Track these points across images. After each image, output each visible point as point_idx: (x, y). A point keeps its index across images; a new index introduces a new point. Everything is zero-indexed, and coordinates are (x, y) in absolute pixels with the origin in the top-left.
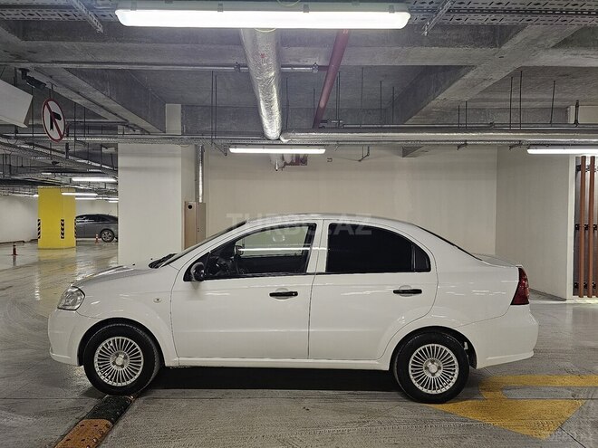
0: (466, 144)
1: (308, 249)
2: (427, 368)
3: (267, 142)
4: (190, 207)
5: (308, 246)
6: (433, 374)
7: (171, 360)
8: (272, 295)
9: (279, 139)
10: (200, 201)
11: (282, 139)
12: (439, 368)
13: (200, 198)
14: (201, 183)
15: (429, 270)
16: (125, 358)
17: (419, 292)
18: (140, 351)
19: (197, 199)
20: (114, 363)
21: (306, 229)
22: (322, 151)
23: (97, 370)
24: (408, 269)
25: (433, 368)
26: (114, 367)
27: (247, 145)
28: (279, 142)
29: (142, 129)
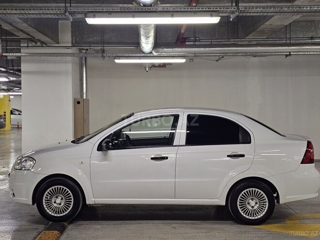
0: (290, 55)
1: (174, 131)
2: (249, 203)
3: (143, 55)
4: (79, 103)
5: (174, 130)
6: (253, 207)
7: (90, 200)
8: (152, 159)
9: (151, 53)
10: (85, 98)
11: (154, 52)
12: (256, 203)
13: (85, 95)
14: (85, 82)
15: (250, 142)
16: (62, 199)
17: (243, 156)
18: (71, 194)
19: (82, 96)
20: (55, 202)
21: (172, 118)
22: (183, 61)
23: (45, 206)
24: (237, 142)
25: (253, 203)
26: (55, 205)
27: (128, 57)
28: (152, 55)
29: (42, 43)
